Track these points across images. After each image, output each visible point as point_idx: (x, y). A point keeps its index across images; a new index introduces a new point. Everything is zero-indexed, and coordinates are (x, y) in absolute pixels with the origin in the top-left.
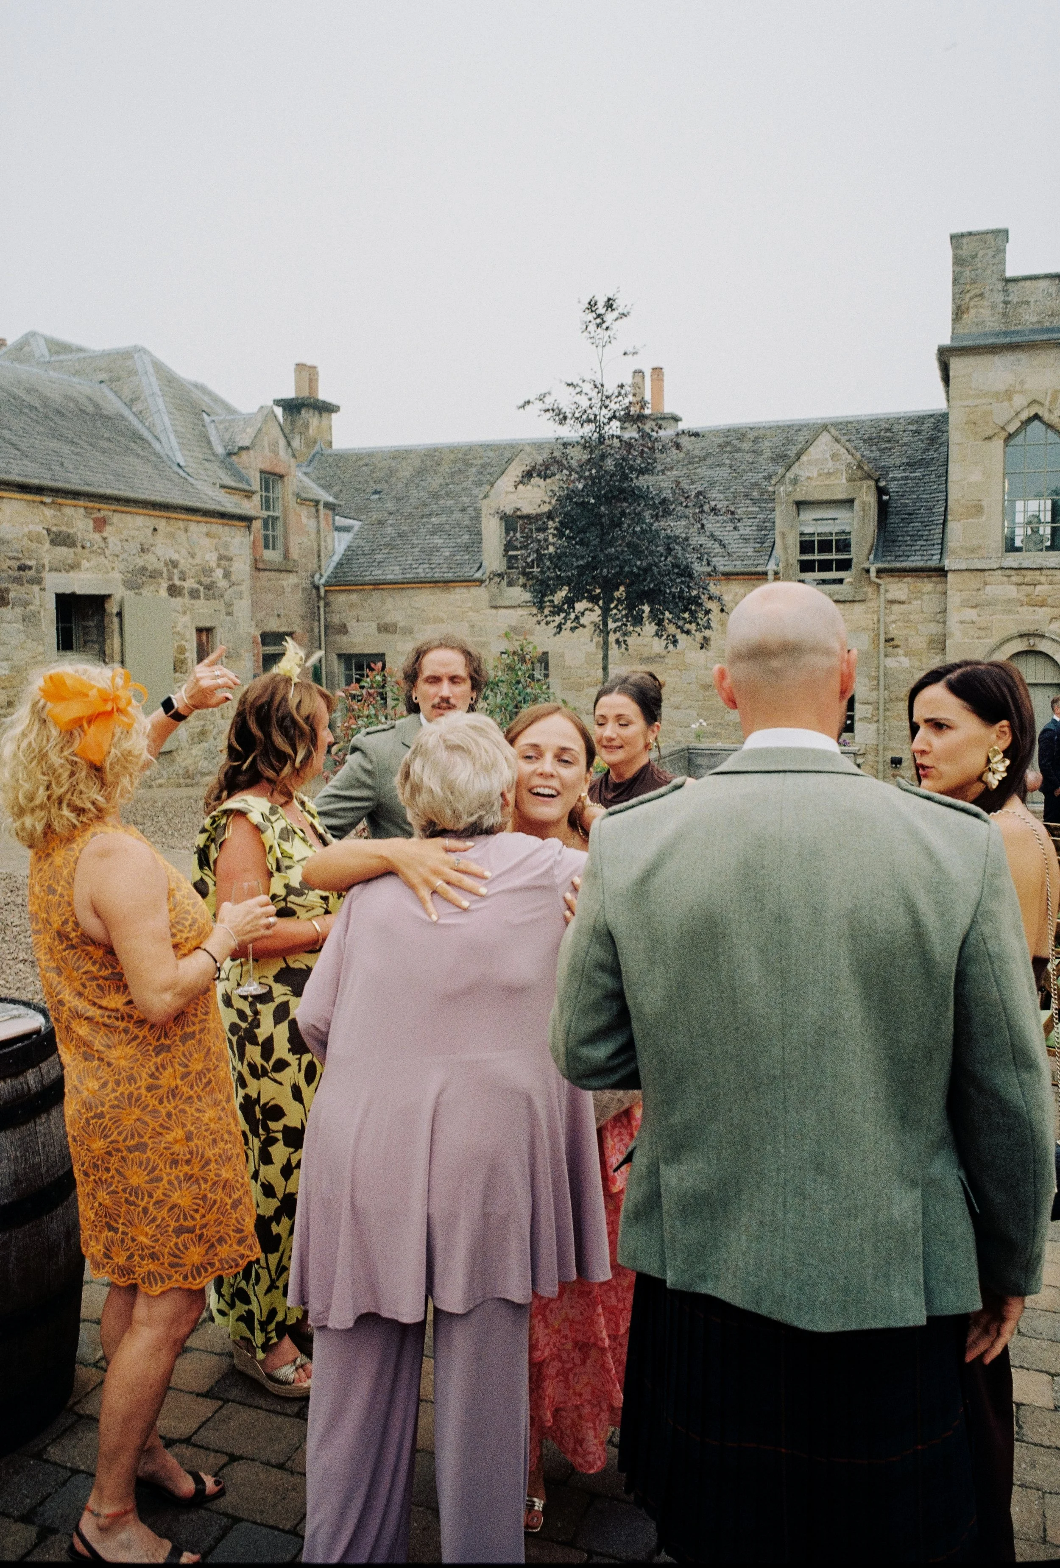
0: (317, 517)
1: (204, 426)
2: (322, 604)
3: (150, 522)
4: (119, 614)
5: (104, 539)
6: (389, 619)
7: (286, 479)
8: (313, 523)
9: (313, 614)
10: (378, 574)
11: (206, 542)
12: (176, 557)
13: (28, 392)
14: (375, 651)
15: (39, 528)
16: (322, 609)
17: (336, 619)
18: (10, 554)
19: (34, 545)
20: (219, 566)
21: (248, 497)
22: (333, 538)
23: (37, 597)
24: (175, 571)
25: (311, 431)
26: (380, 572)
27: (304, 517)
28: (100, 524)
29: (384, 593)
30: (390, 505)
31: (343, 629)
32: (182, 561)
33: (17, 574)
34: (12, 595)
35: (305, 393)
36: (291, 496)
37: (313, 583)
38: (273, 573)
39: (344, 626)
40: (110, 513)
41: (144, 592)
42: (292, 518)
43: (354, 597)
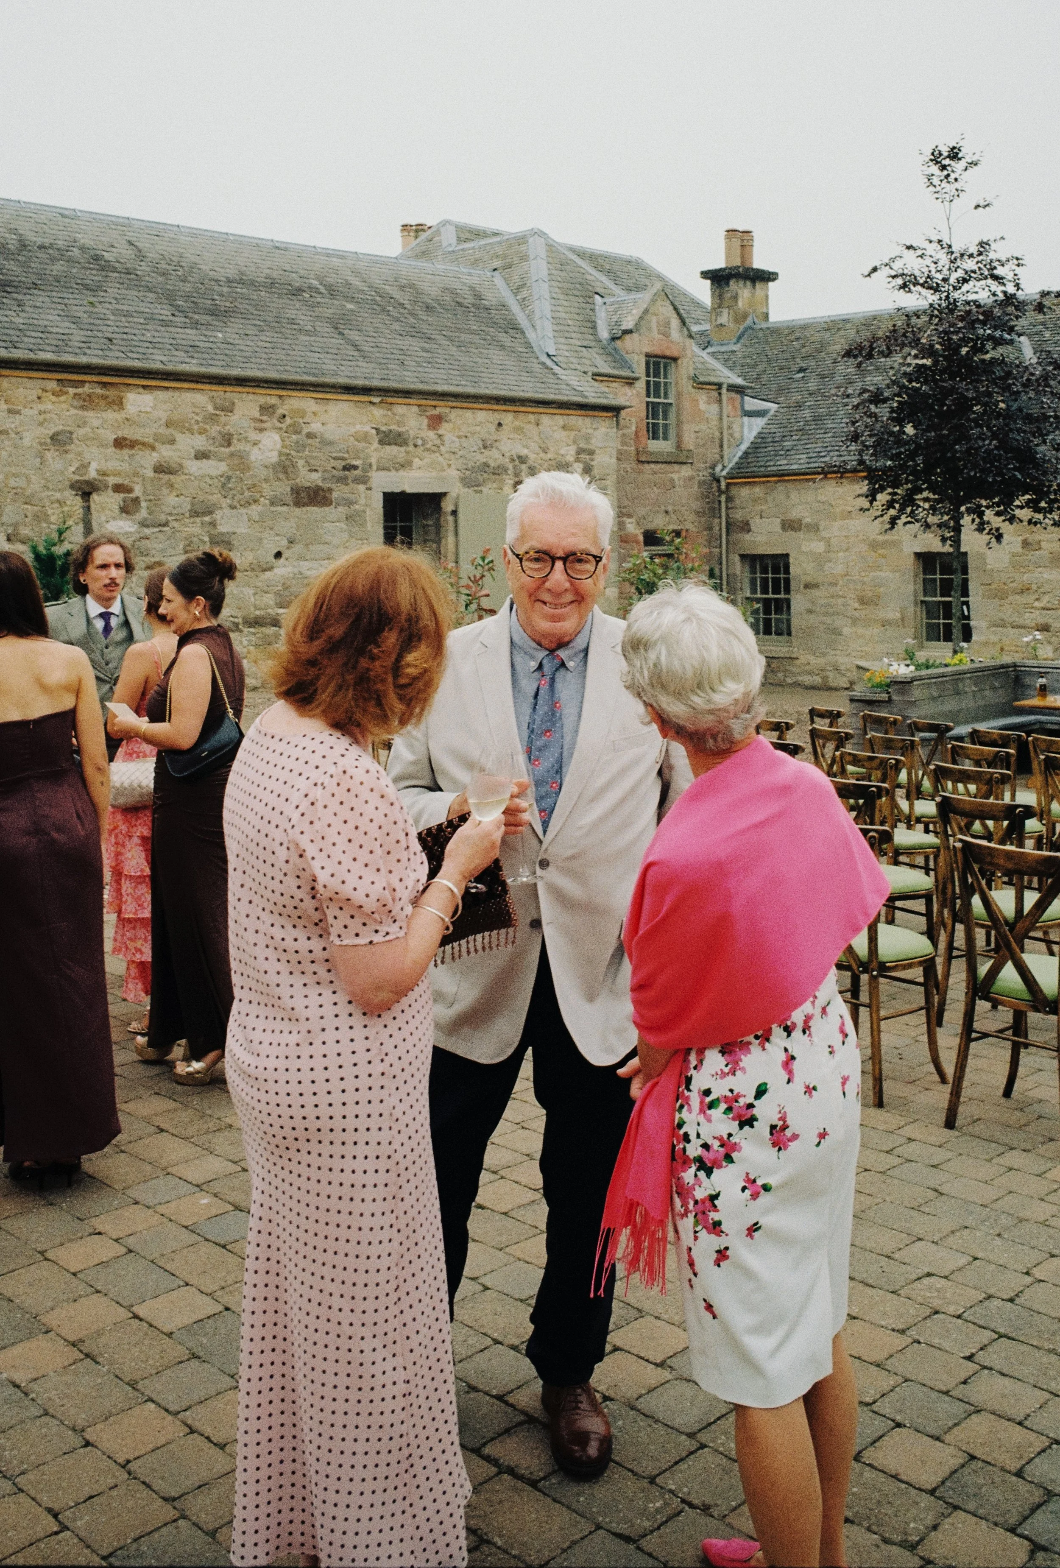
0: (720, 402)
1: (593, 310)
2: (723, 498)
3: (496, 417)
4: (454, 513)
5: (440, 436)
6: (795, 514)
7: (679, 362)
8: (714, 408)
9: (713, 511)
10: (783, 464)
11: (561, 435)
12: (524, 452)
13: (402, 288)
14: (779, 552)
15: (367, 428)
16: (723, 505)
17: (738, 515)
18: (334, 455)
19: (362, 445)
20: (577, 460)
21: (630, 384)
22: (742, 426)
23: (363, 495)
24: (524, 467)
25: (740, 304)
26: (785, 462)
27: (704, 403)
28: (436, 421)
29: (789, 485)
30: (812, 385)
31: (746, 527)
32: (532, 456)
33: (342, 473)
34: (335, 495)
35: (738, 262)
36: (685, 380)
37: (713, 475)
38: (659, 466)
39: (747, 524)
40: (447, 410)
41: (485, 490)
42: (686, 403)
43: (758, 490)
